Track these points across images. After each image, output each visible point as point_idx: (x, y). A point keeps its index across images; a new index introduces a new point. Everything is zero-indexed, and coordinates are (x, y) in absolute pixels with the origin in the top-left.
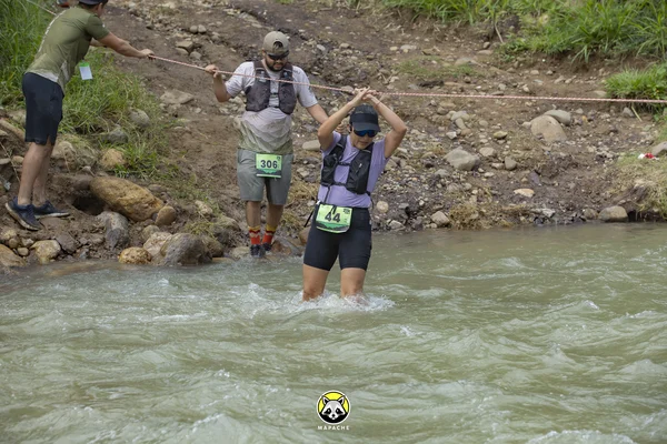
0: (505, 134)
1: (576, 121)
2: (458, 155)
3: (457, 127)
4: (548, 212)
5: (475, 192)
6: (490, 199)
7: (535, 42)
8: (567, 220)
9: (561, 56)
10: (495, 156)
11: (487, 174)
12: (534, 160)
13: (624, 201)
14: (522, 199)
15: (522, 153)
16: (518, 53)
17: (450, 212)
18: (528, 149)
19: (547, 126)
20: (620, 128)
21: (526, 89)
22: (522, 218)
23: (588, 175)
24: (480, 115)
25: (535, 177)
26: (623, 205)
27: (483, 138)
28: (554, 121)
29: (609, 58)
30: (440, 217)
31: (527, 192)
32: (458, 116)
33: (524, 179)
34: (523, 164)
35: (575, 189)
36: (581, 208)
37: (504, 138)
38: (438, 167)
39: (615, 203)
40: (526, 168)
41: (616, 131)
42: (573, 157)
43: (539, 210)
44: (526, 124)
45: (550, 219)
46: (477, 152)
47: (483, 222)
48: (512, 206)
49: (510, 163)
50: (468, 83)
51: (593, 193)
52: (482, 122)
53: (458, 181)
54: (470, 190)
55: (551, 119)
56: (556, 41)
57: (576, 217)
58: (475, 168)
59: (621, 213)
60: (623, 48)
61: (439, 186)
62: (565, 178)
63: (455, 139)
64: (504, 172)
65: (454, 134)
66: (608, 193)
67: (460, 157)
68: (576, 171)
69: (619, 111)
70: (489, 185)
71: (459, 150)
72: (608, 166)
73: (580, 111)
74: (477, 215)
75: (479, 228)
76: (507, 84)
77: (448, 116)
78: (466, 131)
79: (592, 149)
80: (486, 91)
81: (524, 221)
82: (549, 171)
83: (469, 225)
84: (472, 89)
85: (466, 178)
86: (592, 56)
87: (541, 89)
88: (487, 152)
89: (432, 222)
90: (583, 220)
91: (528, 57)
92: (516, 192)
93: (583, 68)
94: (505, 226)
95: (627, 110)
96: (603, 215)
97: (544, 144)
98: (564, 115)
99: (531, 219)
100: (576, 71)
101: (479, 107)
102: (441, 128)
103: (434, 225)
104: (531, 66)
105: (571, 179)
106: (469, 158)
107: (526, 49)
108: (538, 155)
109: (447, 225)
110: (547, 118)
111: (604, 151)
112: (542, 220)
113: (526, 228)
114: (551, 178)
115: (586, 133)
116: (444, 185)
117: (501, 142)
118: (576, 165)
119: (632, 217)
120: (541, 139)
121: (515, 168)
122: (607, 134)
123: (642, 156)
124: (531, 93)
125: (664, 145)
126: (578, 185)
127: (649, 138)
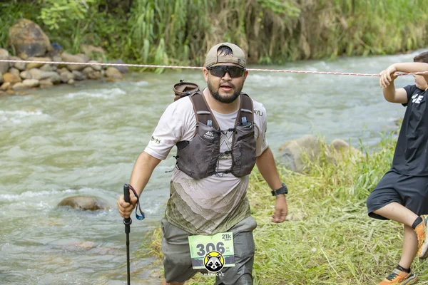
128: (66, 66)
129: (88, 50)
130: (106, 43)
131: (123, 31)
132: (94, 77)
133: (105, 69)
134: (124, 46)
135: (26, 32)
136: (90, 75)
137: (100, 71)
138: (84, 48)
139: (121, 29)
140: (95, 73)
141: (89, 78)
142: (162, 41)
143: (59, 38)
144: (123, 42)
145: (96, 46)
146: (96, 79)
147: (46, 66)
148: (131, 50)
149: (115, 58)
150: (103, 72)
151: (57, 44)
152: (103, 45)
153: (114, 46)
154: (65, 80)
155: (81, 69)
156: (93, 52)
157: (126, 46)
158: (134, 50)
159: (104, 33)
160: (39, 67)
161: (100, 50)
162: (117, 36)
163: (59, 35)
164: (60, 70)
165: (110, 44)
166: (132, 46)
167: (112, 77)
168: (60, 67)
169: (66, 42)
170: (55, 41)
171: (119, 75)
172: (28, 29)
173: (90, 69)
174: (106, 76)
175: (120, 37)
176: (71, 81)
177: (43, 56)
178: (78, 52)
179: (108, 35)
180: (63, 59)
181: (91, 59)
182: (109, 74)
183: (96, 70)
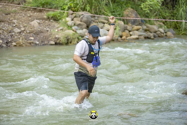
0: (26, 25)
1: (41, 23)
2: (16, 30)
3: (15, 24)
4: (38, 43)
5: (21, 38)
6: (24, 40)
8: (42, 44)
10: (24, 30)
11: (23, 34)
12: (33, 31)
13: (54, 40)
14: (31, 40)
15: (30, 30)
17: (16, 43)
18: (32, 29)
20: (50, 24)
21: (29, 15)
22: (32, 44)
23: (45, 35)
24: (20, 21)
25: (34, 35)
26: (54, 41)
27: (21, 26)
30: (14, 44)
32: (15, 21)
33: (31, 35)
34: (31, 32)
35: (43, 38)
36: (44, 42)
37: (26, 26)
38: (12, 33)
39: (52, 41)
40: (31, 33)
41: (50, 25)
42: (41, 30)
43: (35, 42)
44: (30, 23)
45: (38, 44)
46: (20, 29)
47: (24, 45)
48: (29, 41)
49: (28, 32)
50: (16, 14)
51: (47, 38)
52: (21, 23)
53: (17, 36)
54: (20, 38)
55: (36, 22)
57: (44, 43)
58: (20, 33)
59: (53, 43)
61: (13, 37)
62: (40, 35)
63: (15, 26)
64: (27, 34)
65: (14, 25)
66: (50, 38)
67: (17, 30)
68: (42, 34)
69: (50, 20)
70: (24, 37)
71: (16, 29)
72: (49, 32)
73: (41, 20)
74: (22, 43)
75: (23, 46)
76: (25, 14)
77: (13, 21)
78: (17, 24)
79: (45, 29)
80: (20, 16)
82: (37, 33)
83: (21, 46)
84: (17, 15)
85: (19, 35)
88: (23, 29)
89: (12, 45)
90: (45, 45)
92: (30, 38)
94: (29, 46)
95: (51, 20)
96: (49, 43)
97: (35, 27)
98: (38, 21)
99: (34, 44)
101: (19, 19)
102: (11, 24)
103: (13, 46)
105: (42, 35)
106: (19, 31)
109: (15, 46)
111: (48, 29)
112: (36, 44)
113: (33, 46)
114: (37, 35)
115: (43, 25)
116: (14, 37)
117: (25, 27)
118: (42, 32)
119: (56, 44)
120: (34, 27)
121: (29, 33)
122: (48, 25)
123: (57, 30)
124: (30, 16)
125: (61, 28)
126: (43, 37)
127: (57, 26)
128: (148, 30)
129: (157, 23)
131: (172, 16)
132: (161, 36)
133: (166, 33)
135: (130, 14)
136: (160, 35)
137: (163, 33)
139: (170, 15)
140: (161, 34)
141: (159, 37)
143: (143, 18)
145: (160, 22)
146: (162, 37)
147: (141, 30)
150: (165, 34)
151: (143, 20)
152: (163, 22)
154: (149, 37)
155: (155, 32)
157: (174, 23)
159: (163, 16)
160: (137, 30)
163: (143, 16)
164: (146, 32)
166: (176, 22)
167: (169, 36)
168: (146, 30)
171: (172, 35)
173: (159, 32)
174: (166, 36)
176: (152, 37)
180: (147, 27)
181: (159, 28)
182: (168, 35)
183: (162, 33)
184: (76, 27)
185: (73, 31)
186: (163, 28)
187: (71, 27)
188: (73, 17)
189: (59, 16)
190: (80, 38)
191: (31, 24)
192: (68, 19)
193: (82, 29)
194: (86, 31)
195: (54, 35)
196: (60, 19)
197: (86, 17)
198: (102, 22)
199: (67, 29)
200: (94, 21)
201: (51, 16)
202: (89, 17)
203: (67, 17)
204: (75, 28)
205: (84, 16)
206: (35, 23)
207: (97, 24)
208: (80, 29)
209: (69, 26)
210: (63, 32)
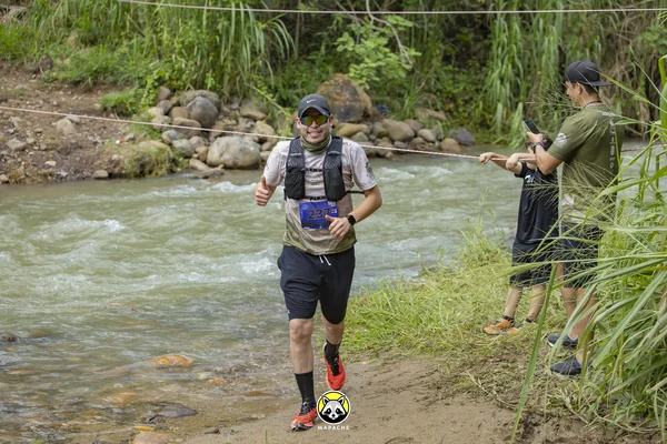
0: (41, 130)
1: (82, 122)
2: (14, 143)
3: (14, 126)
4: (64, 174)
5: (23, 163)
6: (32, 167)
7: (62, 75)
8: (74, 178)
9: (76, 84)
10: (35, 143)
11: (31, 153)
12: (57, 145)
13: (106, 167)
14: (50, 167)
15: (50, 141)
16: (51, 82)
17: (9, 175)
18: (54, 139)
19: (65, 124)
20: (107, 125)
21: (55, 103)
23: (88, 153)
24: (27, 119)
25: (57, 155)
26: (106, 169)
27: (29, 133)
28: (69, 123)
29: (104, 84)
30: (3, 177)
31: (53, 163)
32: (15, 120)
33: (51, 156)
34: (50, 147)
35: (80, 161)
36: (82, 172)
37: (40, 132)
38: (3, 149)
39: (101, 168)
40: (52, 150)
41: (105, 128)
42: (80, 143)
43: (59, 173)
44: (54, 124)
45: (66, 178)
46: (25, 141)
47: (27, 180)
48: (45, 171)
49: (43, 147)
50: (22, 100)
51: (89, 163)
52: (29, 123)
53: (13, 157)
54: (20, 163)
55: (68, 120)
56: (74, 75)
57: (81, 176)
58: (23, 150)
59: (104, 173)
60: (111, 79)
61: (3, 160)
62: (74, 155)
63: (13, 133)
64: (40, 152)
65: (12, 131)
66: (98, 163)
67: (16, 144)
68: (80, 151)
69: (107, 115)
70: (31, 159)
71: (15, 140)
72: (99, 147)
73: (85, 116)
75: (25, 183)
76: (44, 100)
77: (9, 120)
78: (19, 129)
79: (90, 138)
80: (32, 105)
81: (50, 179)
82: (66, 151)
83: (20, 182)
84: (24, 104)
85: (19, 155)
86: (95, 84)
87: (64, 103)
88: (31, 140)
90: (84, 178)
91: (57, 84)
93: (89, 91)
94: (39, 183)
95: (112, 115)
96: (94, 176)
97: (63, 135)
98: (76, 118)
99: (54, 178)
100: (85, 92)
101: (28, 115)
102: (5, 127)
104: (59, 89)
105: (77, 156)
106: (20, 144)
107: (56, 79)
108: (59, 142)
109: (7, 182)
110: (66, 120)
111: (98, 139)
112: (60, 178)
113: (52, 182)
114: (67, 155)
115: (88, 128)
116: (5, 160)
117: (39, 135)
118: (81, 147)
119: (111, 176)
120: (61, 133)
121: (46, 150)
122: (99, 129)
123: (118, 142)
124: (58, 106)
125: (131, 135)
126: (81, 159)
127: (123, 131)
128: (387, 135)
129: (423, 114)
130: (452, 106)
131: (477, 90)
133: (441, 140)
134: (474, 110)
135: (338, 91)
137: (433, 142)
138: (419, 112)
139: (474, 88)
140: (426, 145)
142: (520, 106)
143: (388, 98)
144: (474, 105)
145: (437, 110)
147: (359, 134)
148: (483, 116)
149: (462, 125)
150: (437, 144)
151: (384, 106)
152: (447, 108)
153: (461, 110)
154: (382, 153)
155: (407, 140)
156: (431, 117)
157: (477, 110)
158: (488, 116)
159: (450, 92)
160: (351, 135)
161: (441, 115)
162: (466, 98)
163: (389, 94)
164: (379, 140)
165: (457, 107)
166: (484, 109)
168: (380, 136)
169: (396, 103)
170: (382, 102)
171: (458, 148)
172: (342, 88)
173: (420, 140)
174: (440, 149)
175: (472, 99)
176: (389, 154)
177: (359, 122)
178: (409, 117)
179: (453, 95)
180: (384, 126)
181: (424, 127)
182: (444, 147)
183: (428, 142)
184: (172, 132)
185: (163, 142)
186: (435, 127)
187: (161, 132)
188: (170, 106)
189: (131, 104)
190: (181, 159)
191: (55, 127)
192: (156, 111)
193: (189, 138)
194: (199, 142)
195: (108, 154)
196: (134, 112)
197: (200, 106)
198: (248, 117)
199: (148, 137)
200: (226, 115)
201: (112, 104)
202: (207, 104)
203: (155, 105)
204: (168, 135)
205: (194, 104)
206: (66, 124)
207: (234, 122)
208: (182, 138)
209: (154, 130)
210: (134, 147)
